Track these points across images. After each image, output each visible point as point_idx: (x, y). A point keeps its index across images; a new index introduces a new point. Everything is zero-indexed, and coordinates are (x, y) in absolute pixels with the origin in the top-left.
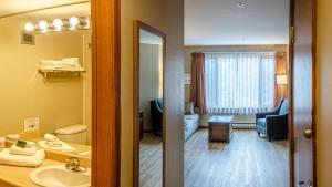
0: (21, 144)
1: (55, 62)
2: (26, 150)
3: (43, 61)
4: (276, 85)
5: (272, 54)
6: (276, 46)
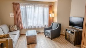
4: (49, 17)
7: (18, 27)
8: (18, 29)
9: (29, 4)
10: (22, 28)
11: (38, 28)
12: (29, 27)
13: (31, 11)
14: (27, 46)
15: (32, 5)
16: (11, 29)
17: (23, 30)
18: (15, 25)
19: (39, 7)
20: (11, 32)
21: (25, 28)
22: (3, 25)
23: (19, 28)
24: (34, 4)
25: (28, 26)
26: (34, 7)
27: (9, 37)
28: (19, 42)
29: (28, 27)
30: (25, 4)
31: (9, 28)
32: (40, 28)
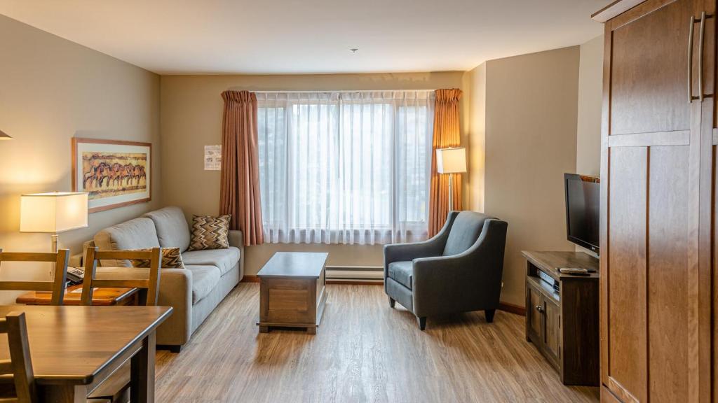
4: (435, 172)
5: (425, 94)
6: (435, 74)
7: (234, 225)
8: (232, 242)
9: (305, 95)
10: (257, 240)
11: (356, 244)
12: (297, 235)
13: (313, 133)
14: (258, 338)
15: (325, 99)
16: (201, 237)
17: (259, 251)
18: (221, 215)
19: (367, 109)
20: (195, 249)
21: (276, 236)
22: (166, 210)
23: (238, 233)
24: (337, 93)
25: (294, 227)
26: (333, 107)
27: (177, 266)
28: (226, 315)
29: (293, 232)
30: (285, 95)
31: (192, 231)
32: (368, 245)
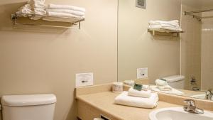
0: (138, 87)
1: (161, 22)
2: (142, 92)
3: (152, 22)
